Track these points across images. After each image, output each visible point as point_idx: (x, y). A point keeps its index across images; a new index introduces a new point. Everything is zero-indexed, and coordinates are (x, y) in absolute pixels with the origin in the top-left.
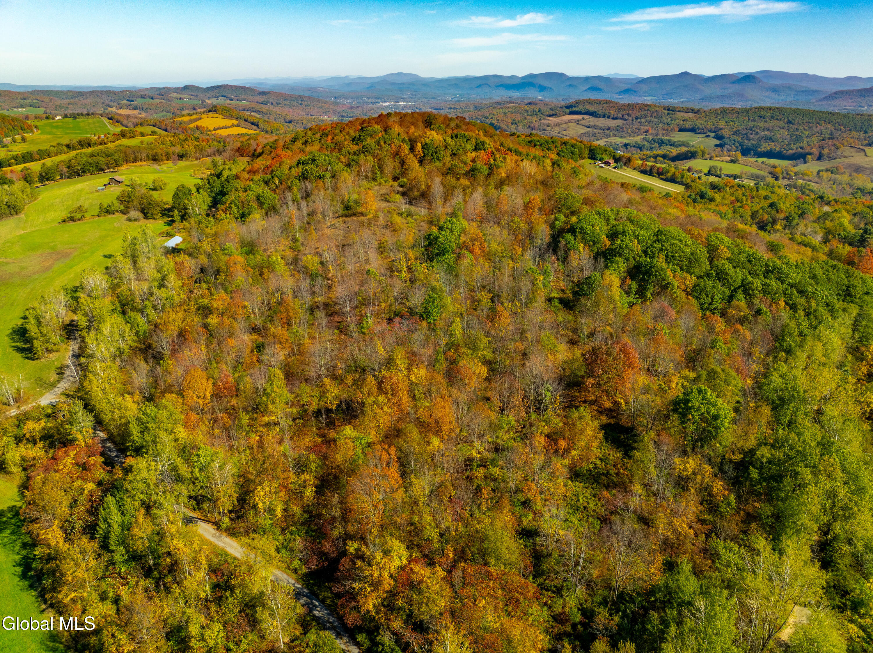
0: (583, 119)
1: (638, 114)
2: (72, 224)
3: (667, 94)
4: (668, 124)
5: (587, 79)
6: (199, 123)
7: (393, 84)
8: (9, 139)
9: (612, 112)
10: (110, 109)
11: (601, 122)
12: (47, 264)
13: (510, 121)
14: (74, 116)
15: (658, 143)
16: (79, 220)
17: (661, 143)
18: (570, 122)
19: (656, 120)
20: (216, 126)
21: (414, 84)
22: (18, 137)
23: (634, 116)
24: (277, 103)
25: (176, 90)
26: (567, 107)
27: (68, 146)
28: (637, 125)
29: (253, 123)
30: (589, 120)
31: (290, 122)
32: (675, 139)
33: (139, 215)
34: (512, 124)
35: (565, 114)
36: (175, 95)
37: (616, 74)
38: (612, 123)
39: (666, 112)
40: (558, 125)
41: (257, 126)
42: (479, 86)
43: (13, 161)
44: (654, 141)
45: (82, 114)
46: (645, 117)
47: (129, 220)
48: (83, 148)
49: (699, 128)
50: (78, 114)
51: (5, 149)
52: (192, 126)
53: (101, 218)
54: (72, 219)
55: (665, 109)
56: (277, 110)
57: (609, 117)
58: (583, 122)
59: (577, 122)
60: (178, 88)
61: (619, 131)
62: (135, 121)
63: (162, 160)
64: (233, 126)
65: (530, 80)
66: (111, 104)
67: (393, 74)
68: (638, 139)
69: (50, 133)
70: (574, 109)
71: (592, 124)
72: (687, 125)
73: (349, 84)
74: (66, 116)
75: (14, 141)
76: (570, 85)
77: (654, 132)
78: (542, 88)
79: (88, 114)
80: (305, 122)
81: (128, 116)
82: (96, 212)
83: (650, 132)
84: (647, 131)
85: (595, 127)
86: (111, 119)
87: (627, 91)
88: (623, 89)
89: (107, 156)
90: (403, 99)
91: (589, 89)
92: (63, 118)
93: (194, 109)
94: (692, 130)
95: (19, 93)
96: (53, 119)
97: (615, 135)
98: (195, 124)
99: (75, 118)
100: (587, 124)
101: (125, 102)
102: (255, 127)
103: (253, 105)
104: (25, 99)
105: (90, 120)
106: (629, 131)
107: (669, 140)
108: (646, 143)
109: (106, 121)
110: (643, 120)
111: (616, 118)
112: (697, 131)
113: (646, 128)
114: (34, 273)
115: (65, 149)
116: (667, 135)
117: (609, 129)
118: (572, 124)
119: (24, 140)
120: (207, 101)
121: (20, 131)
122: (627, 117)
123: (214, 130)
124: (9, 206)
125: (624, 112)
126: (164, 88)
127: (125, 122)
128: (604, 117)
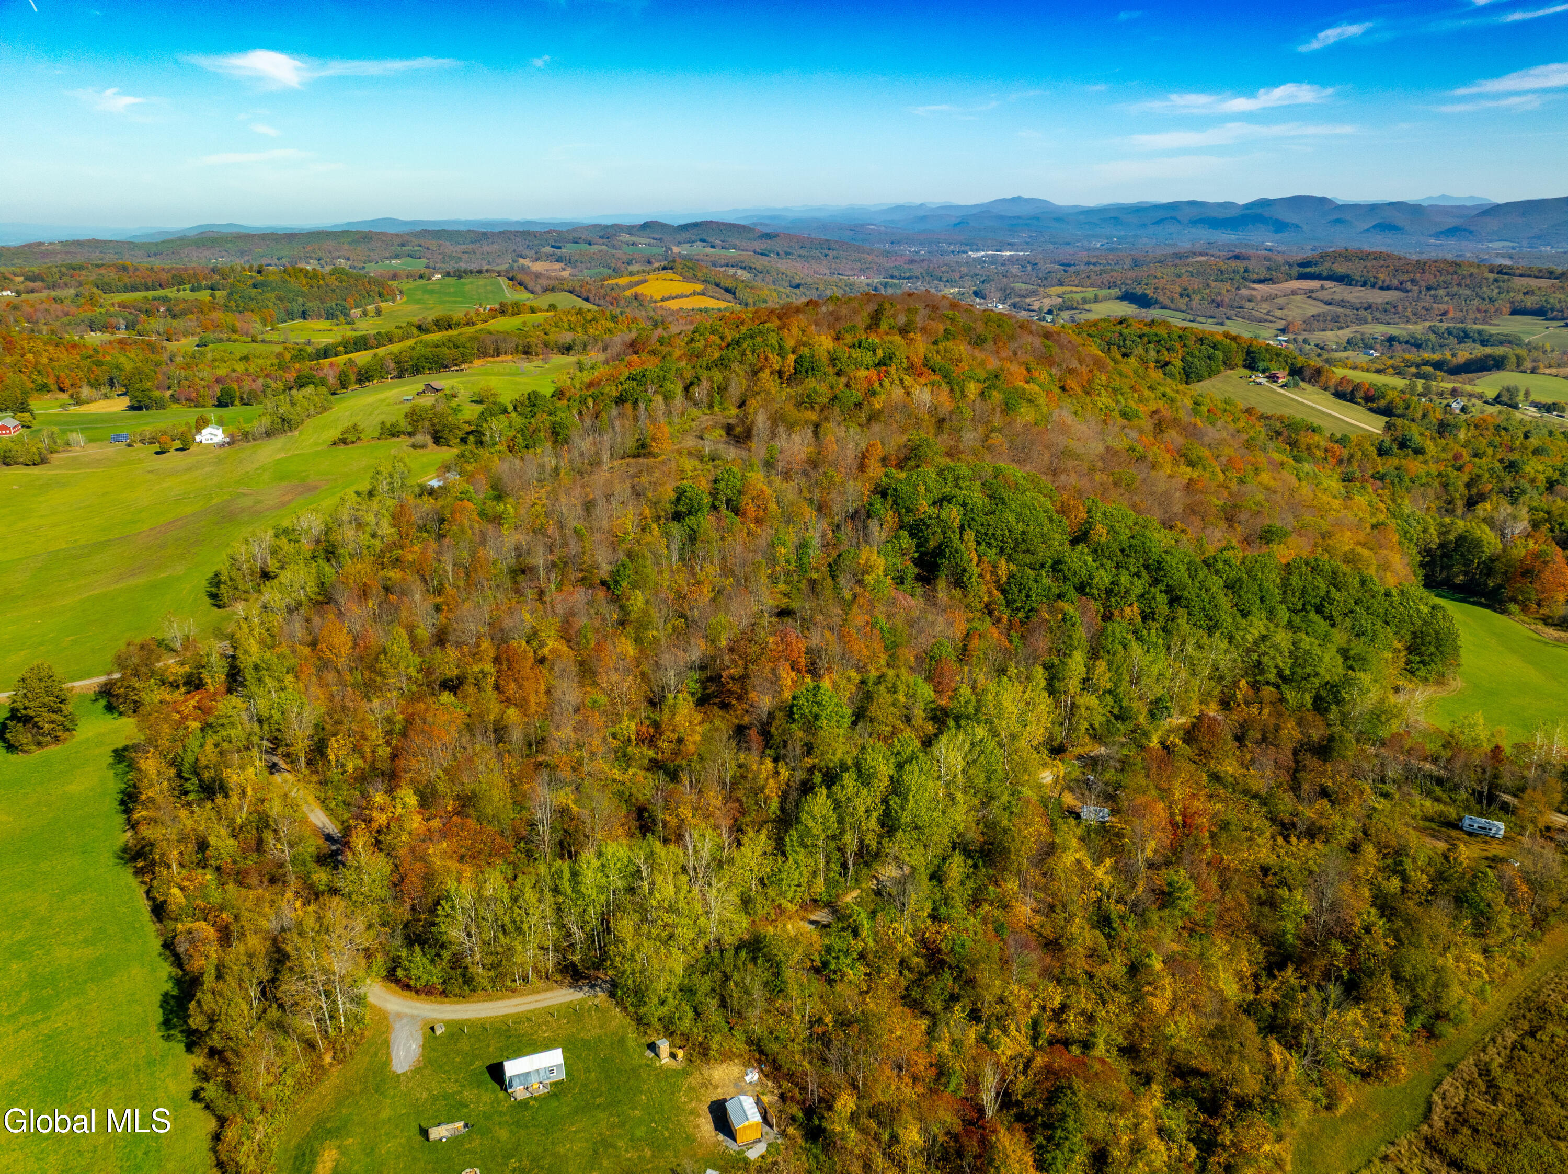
0: (1322, 288)
1: (1432, 281)
2: (343, 447)
3: (1539, 237)
4: (1492, 300)
5: (1373, 208)
6: (639, 289)
7: (1001, 218)
8: (359, 311)
9: (1382, 276)
10: (521, 261)
11: (1356, 295)
12: (286, 498)
13: (1179, 289)
14: (460, 275)
15: (1457, 337)
16: (353, 442)
17: (1464, 337)
18: (1294, 293)
19: (1468, 292)
20: (666, 295)
21: (1038, 219)
22: (371, 308)
23: (1423, 284)
24: (787, 254)
25: (631, 230)
26: (1301, 265)
27: (419, 328)
28: (1427, 301)
29: (727, 290)
30: (1334, 290)
31: (798, 286)
32: (1493, 330)
33: (429, 439)
34: (1181, 295)
35: (1289, 277)
36: (627, 238)
37: (1443, 197)
38: (1377, 297)
39: (1491, 276)
40: (1269, 298)
41: (734, 294)
42: (1159, 222)
43: (341, 348)
44: (1450, 333)
45: (471, 272)
46: (1447, 285)
47: (414, 446)
48: (440, 330)
49: (1552, 310)
50: (465, 272)
51: (349, 326)
52: (628, 293)
53: (382, 442)
54: (344, 441)
55: (1491, 271)
56: (785, 266)
57: (1373, 286)
58: (1321, 295)
59: (1310, 294)
60: (634, 227)
61: (1389, 312)
62: (545, 282)
63: (537, 354)
64: (695, 293)
65: (1260, 211)
66: (527, 252)
67: (1005, 200)
68: (1418, 329)
69: (418, 302)
70: (1308, 270)
71: (1337, 297)
72: (1530, 302)
73: (923, 218)
74: (448, 274)
75: (365, 314)
76: (1338, 221)
77: (1460, 315)
78: (1280, 226)
79: (480, 272)
80: (821, 287)
81: (538, 276)
82: (377, 434)
83: (1451, 315)
84: (1445, 314)
85: (1342, 304)
86: (511, 279)
87: (1453, 232)
88: (1445, 227)
89: (456, 346)
90: (1011, 246)
91: (1374, 227)
92: (443, 277)
93: (649, 262)
94: (1540, 312)
95: (397, 235)
96: (429, 279)
97: (1377, 320)
98: (633, 290)
99: (460, 277)
100: (1328, 298)
101: (548, 249)
102: (729, 296)
103: (747, 257)
104: (403, 245)
105: (481, 281)
106: (1409, 313)
107: (1480, 332)
108: (1432, 337)
109: (503, 281)
110: (1441, 292)
111: (1388, 288)
112: (1550, 315)
113: (1443, 307)
114: (267, 509)
115: (415, 331)
116: (1484, 322)
117: (1369, 307)
118: (1298, 298)
119: (378, 312)
120: (676, 250)
121: (377, 298)
122: (1409, 285)
123: (662, 300)
124: (284, 420)
125: (1405, 277)
126: (613, 226)
127: (531, 285)
128: (1364, 284)
